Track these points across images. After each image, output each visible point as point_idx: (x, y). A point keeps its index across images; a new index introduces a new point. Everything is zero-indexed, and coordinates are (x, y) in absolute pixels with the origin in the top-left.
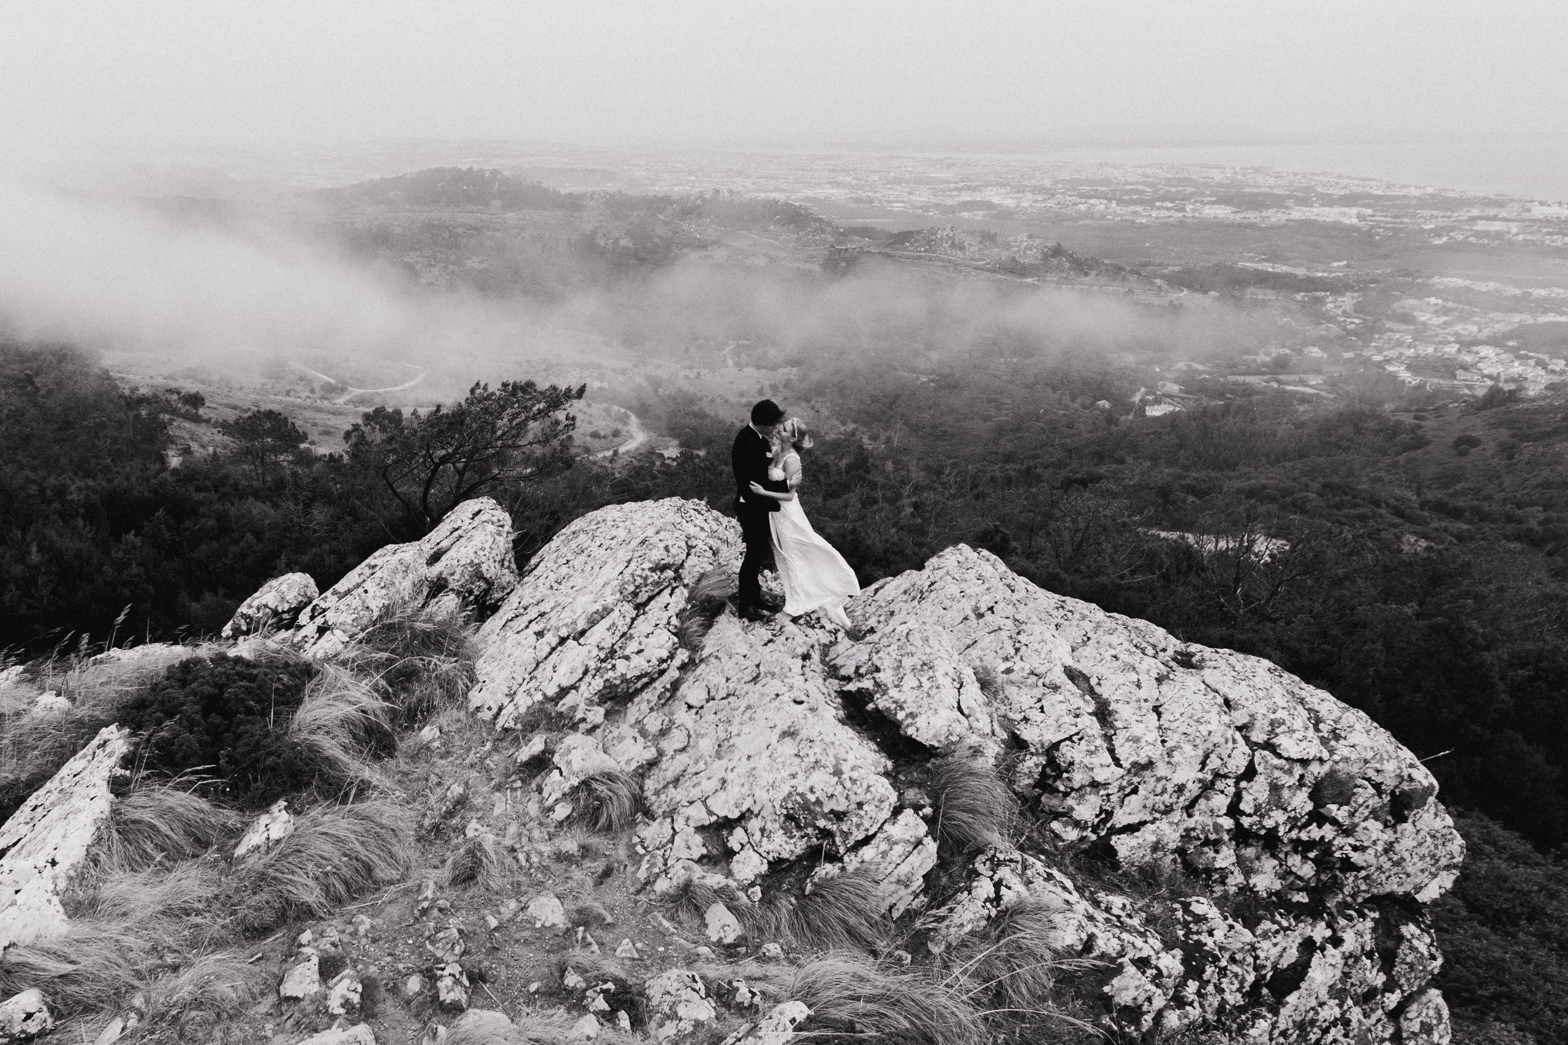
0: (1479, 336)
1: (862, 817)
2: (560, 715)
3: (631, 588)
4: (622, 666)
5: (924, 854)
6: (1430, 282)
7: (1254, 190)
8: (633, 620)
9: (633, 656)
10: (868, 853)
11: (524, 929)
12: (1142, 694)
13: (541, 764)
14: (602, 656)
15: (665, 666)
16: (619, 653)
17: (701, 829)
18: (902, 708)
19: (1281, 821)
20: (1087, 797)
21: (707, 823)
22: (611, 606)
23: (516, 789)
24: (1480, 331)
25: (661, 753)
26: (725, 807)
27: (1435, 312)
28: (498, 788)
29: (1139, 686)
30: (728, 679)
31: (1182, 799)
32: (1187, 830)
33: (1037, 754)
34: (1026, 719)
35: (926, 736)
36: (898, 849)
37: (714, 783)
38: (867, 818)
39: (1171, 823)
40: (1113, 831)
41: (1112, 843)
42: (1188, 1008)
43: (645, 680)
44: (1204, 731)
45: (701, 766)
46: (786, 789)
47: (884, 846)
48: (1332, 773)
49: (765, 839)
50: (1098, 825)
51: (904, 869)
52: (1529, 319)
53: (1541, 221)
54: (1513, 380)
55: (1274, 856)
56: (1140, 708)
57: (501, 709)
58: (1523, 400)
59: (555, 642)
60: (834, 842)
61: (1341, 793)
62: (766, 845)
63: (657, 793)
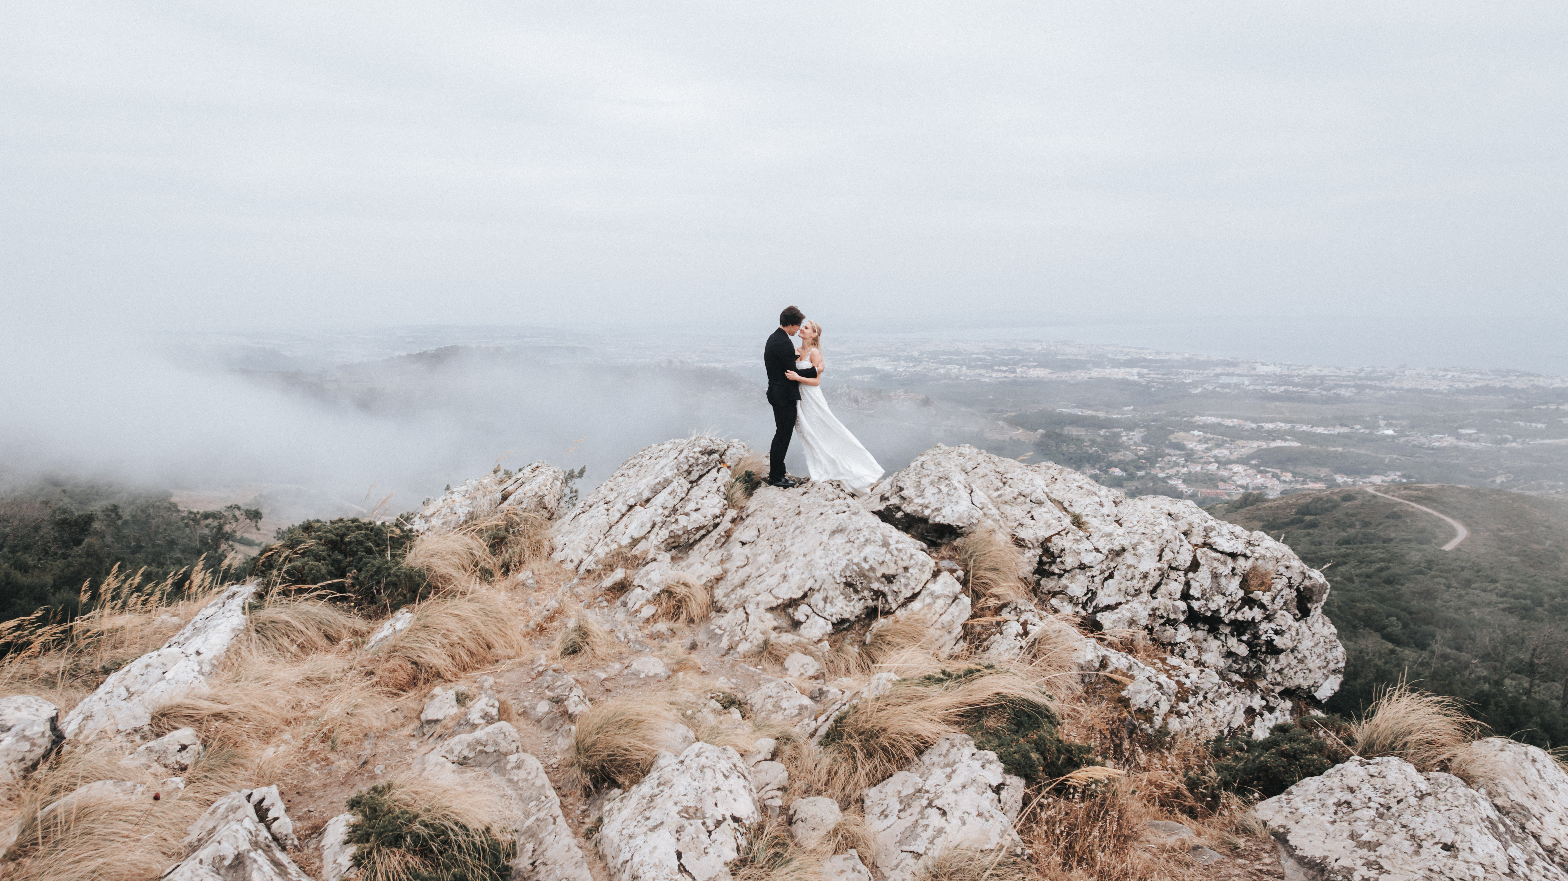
0: (1232, 457)
1: (908, 578)
2: (635, 556)
3: (686, 467)
4: (683, 521)
5: (961, 606)
6: (1193, 420)
7: (1064, 357)
8: (689, 490)
9: (692, 513)
10: (916, 605)
11: (630, 679)
12: (1105, 510)
13: (622, 588)
14: (667, 513)
15: (718, 520)
16: (680, 511)
17: (772, 609)
18: (927, 507)
19: (1222, 605)
20: (1078, 577)
21: (775, 605)
22: (670, 478)
23: (603, 608)
24: (1231, 454)
25: (725, 572)
26: (787, 592)
27: (1199, 441)
28: (589, 606)
29: (1102, 505)
30: (774, 519)
31: (1147, 583)
32: (1154, 610)
33: (1034, 548)
34: (1021, 525)
35: (952, 519)
36: (940, 602)
37: (777, 579)
38: (913, 579)
39: (1141, 603)
40: (1097, 610)
41: (1098, 619)
42: (1185, 717)
43: (703, 532)
44: (1158, 529)
45: (763, 570)
46: (844, 563)
47: (928, 600)
48: (1254, 568)
49: (828, 605)
50: (1086, 603)
51: (946, 618)
52: (1263, 445)
53: (1263, 375)
54: (1258, 488)
55: (1216, 638)
56: (1105, 521)
57: (581, 562)
58: (1267, 500)
59: (624, 509)
60: (887, 601)
61: (1263, 583)
62: (830, 610)
63: (727, 595)
